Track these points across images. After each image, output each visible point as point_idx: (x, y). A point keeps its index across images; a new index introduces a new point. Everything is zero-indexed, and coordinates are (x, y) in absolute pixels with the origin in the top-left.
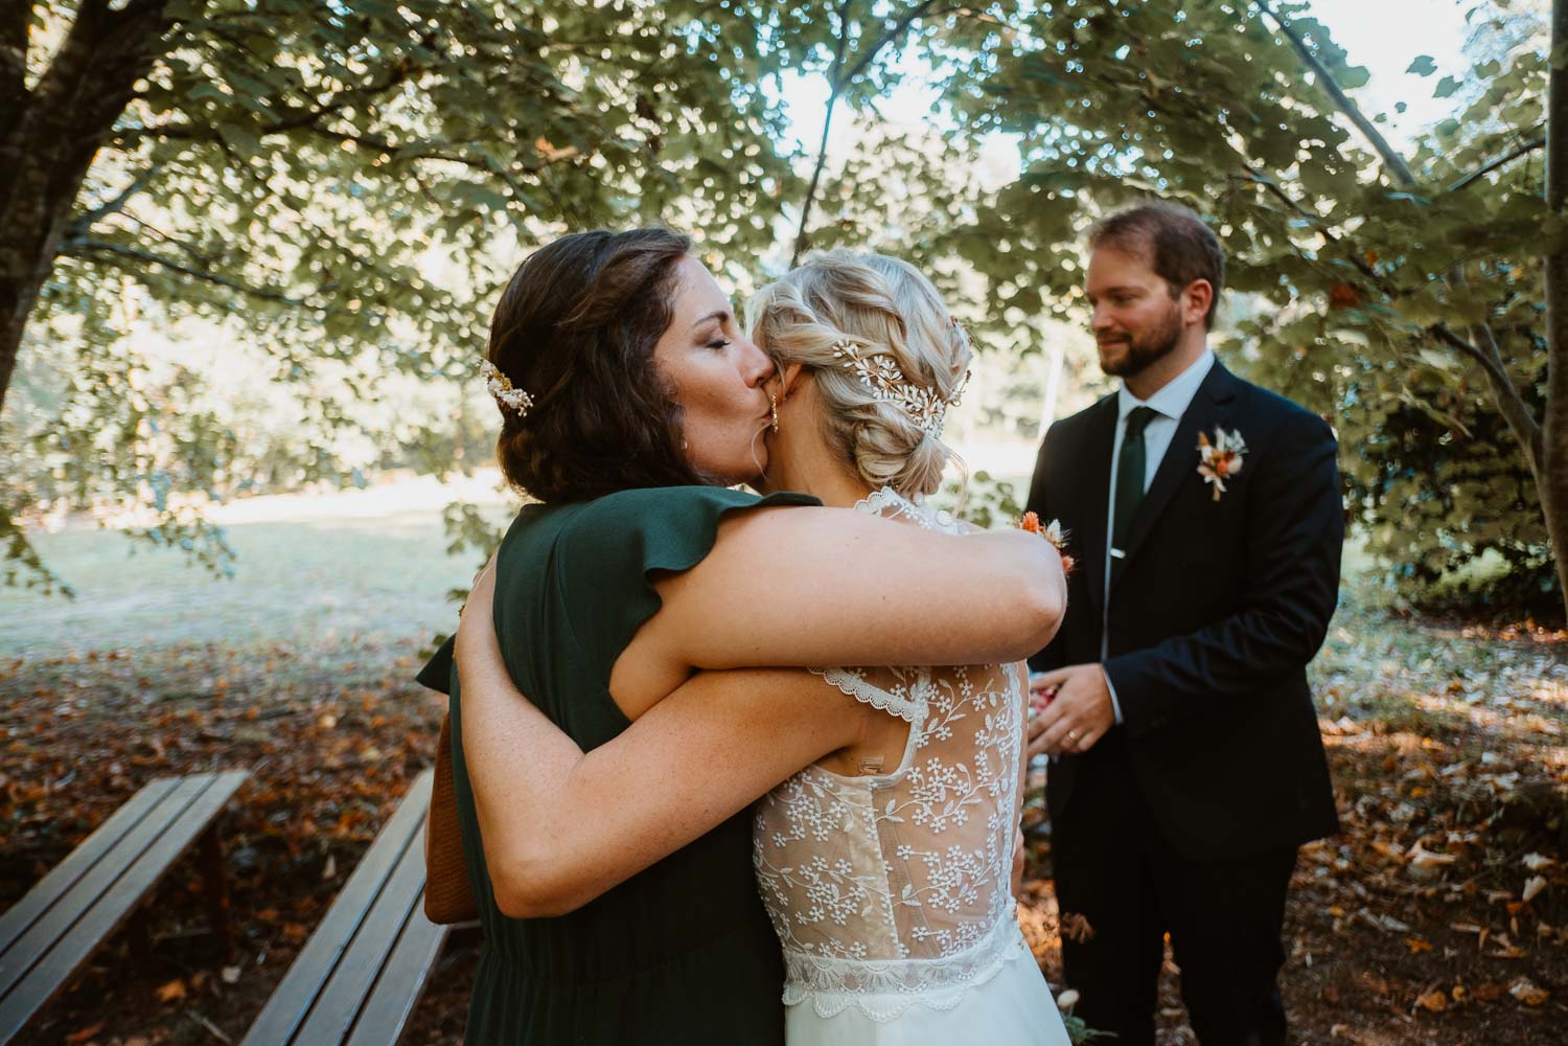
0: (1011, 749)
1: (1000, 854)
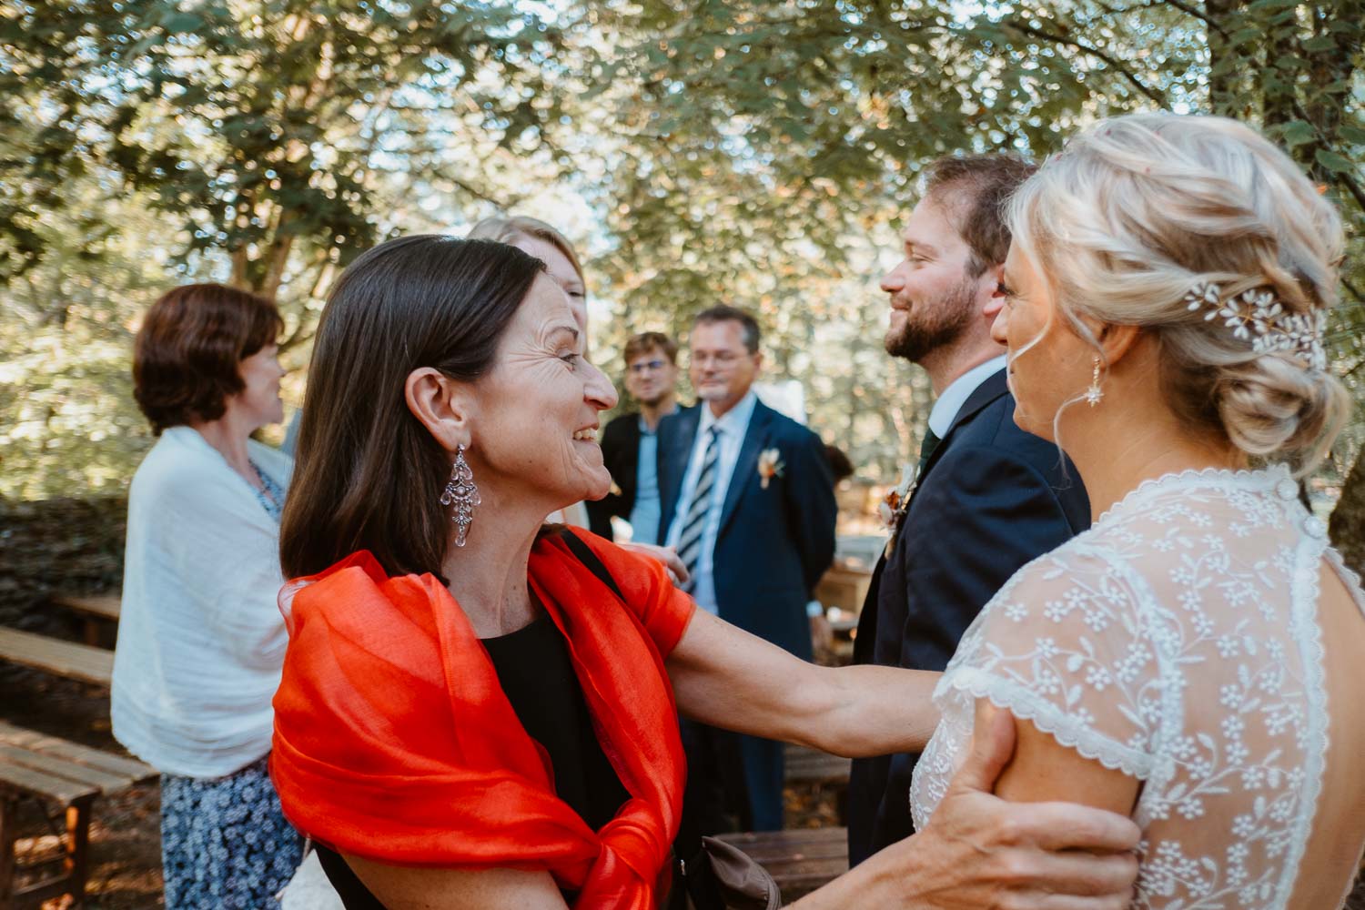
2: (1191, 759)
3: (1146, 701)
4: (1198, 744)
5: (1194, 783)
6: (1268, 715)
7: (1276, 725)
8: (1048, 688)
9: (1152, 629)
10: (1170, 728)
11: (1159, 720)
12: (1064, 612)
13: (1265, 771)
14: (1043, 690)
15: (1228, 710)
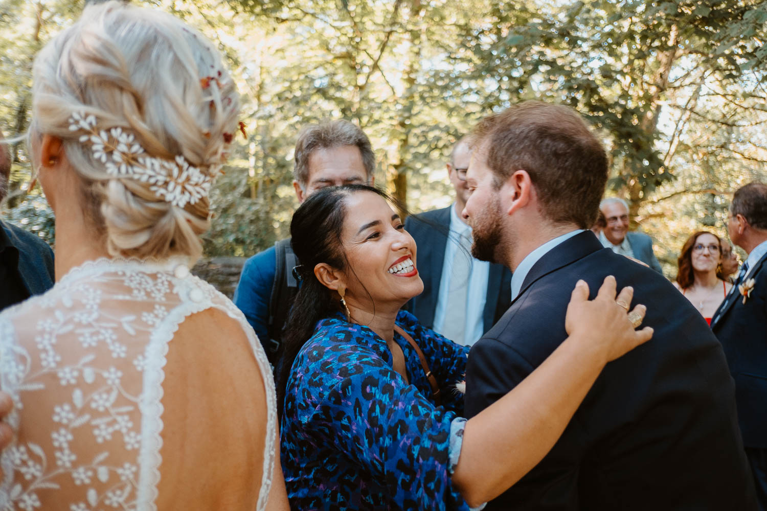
2: (24, 465)
4: (29, 452)
6: (97, 427)
7: (103, 433)
13: (94, 470)
15: (59, 426)
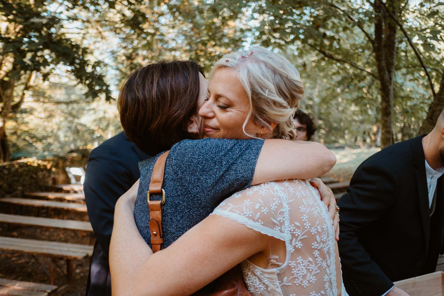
0: (329, 248)
1: (331, 289)
2: (294, 230)
3: (280, 216)
4: (295, 225)
5: (297, 238)
7: (315, 214)
8: (249, 215)
9: (279, 194)
10: (287, 223)
11: (284, 221)
12: (252, 193)
13: (316, 228)
14: (247, 215)
15: (303, 213)
